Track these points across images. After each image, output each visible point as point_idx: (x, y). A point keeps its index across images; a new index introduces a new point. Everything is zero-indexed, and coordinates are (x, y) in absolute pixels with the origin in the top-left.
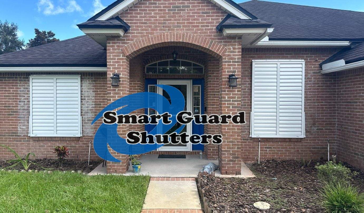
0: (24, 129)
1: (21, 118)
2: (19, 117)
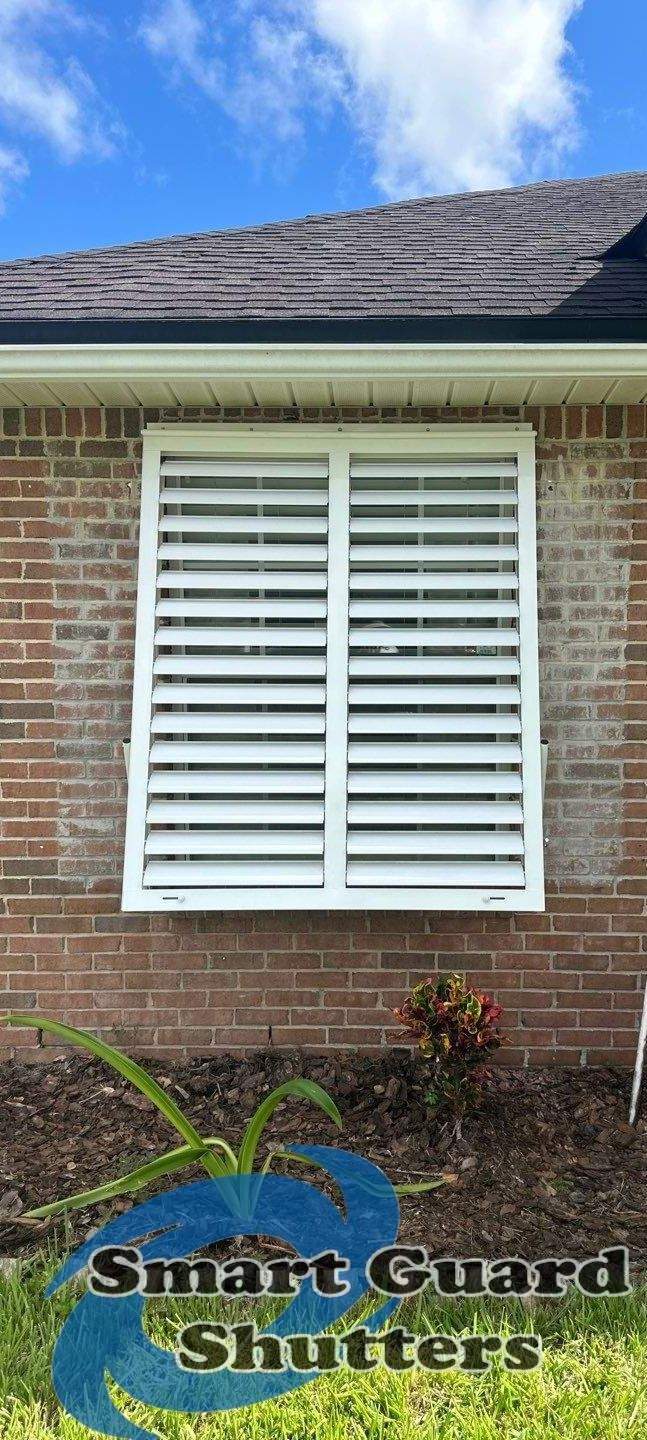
0: (106, 835)
2: (61, 753)
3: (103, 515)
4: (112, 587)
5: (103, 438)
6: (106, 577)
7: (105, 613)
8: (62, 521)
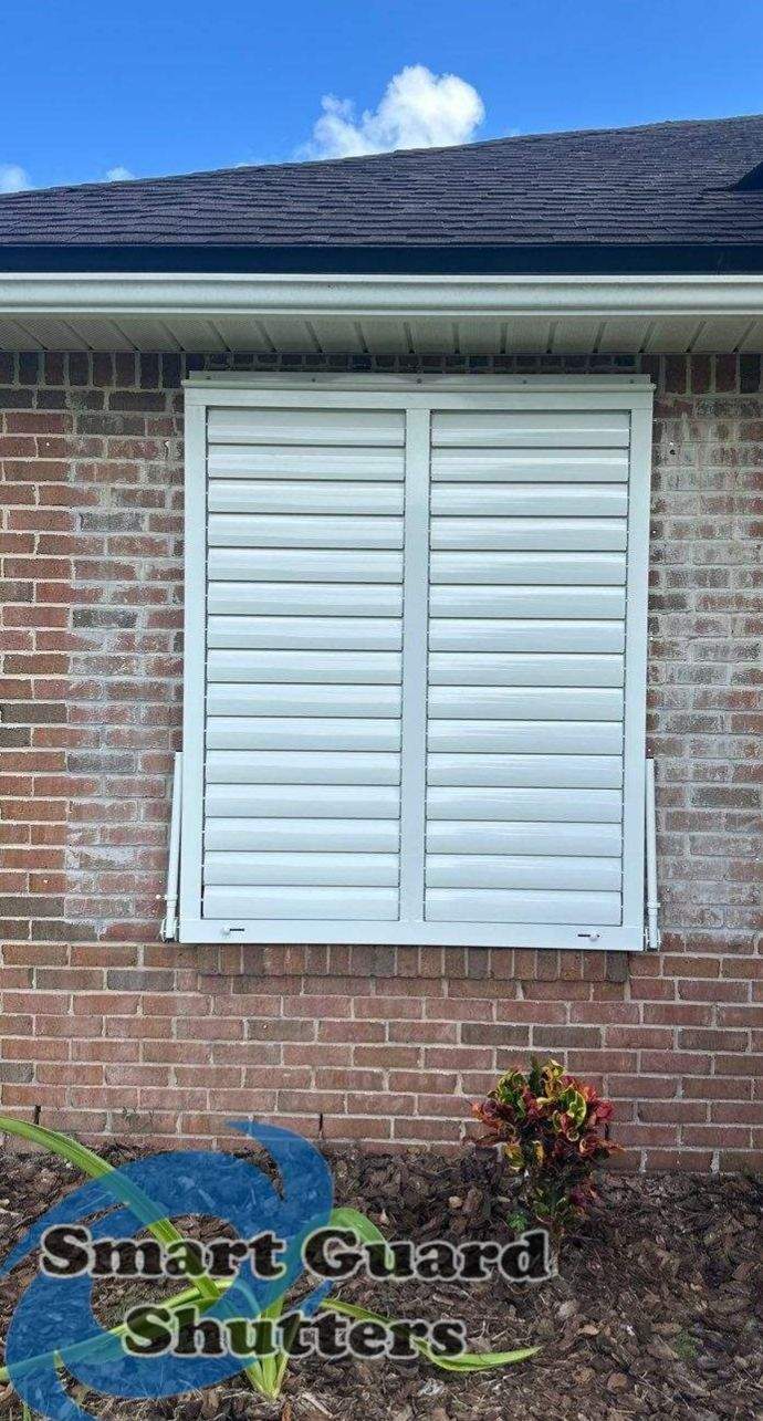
0: (123, 868)
1: (95, 766)
2: (74, 765)
3: (134, 479)
4: (142, 564)
5: (136, 388)
6: (135, 552)
7: (133, 596)
8: (86, 486)
